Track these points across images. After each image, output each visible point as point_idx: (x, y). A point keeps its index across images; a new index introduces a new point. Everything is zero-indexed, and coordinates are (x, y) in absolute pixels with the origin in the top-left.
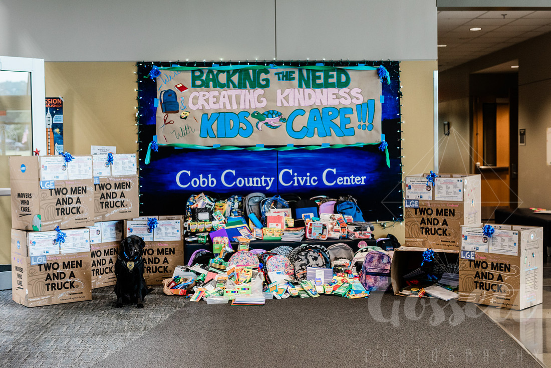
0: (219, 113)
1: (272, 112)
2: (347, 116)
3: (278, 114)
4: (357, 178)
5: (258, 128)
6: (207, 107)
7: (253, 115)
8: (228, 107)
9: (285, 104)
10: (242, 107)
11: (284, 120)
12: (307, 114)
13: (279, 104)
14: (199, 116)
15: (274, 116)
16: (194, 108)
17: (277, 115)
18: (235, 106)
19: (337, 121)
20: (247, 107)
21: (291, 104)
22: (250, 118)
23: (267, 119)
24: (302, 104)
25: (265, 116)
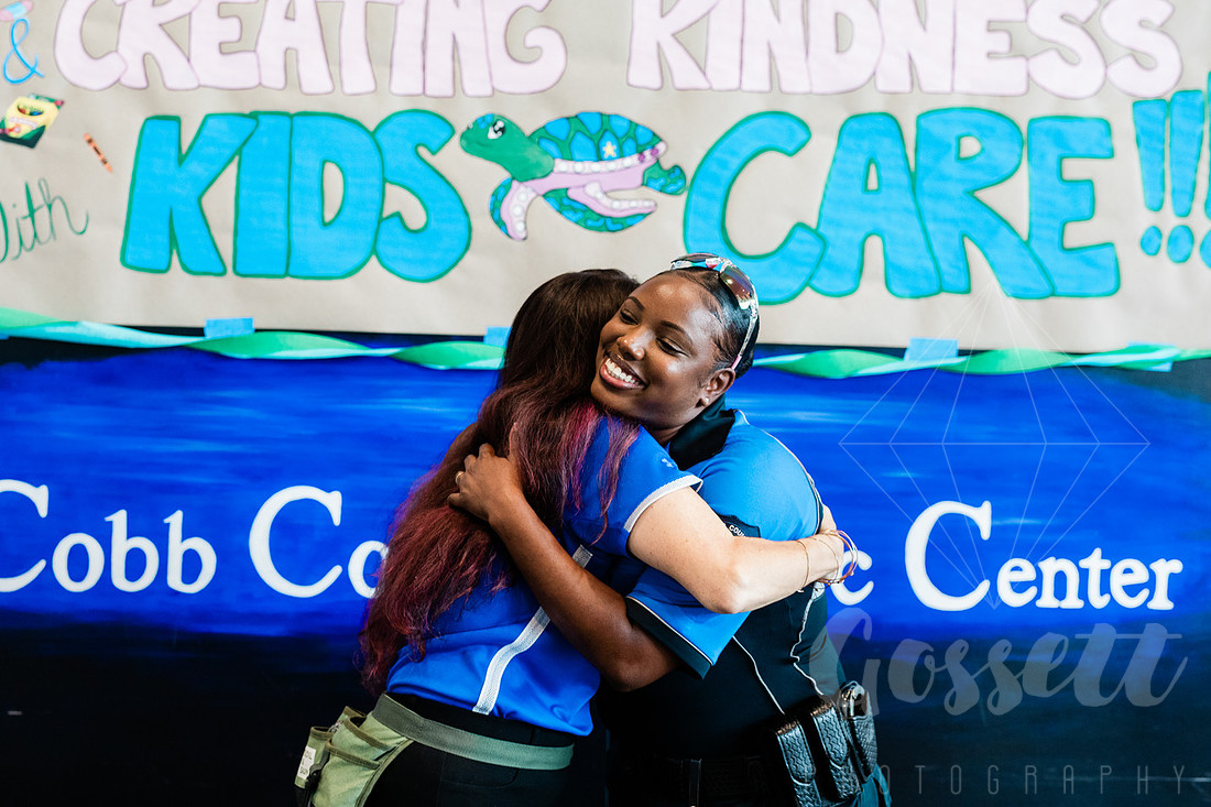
0: (254, 116)
1: (594, 125)
2: (1075, 169)
3: (638, 140)
4: (1128, 571)
5: (500, 223)
6: (176, 73)
7: (475, 141)
8: (315, 78)
9: (684, 73)
10: (405, 84)
11: (669, 178)
12: (823, 147)
13: (644, 73)
14: (123, 133)
15: (609, 149)
16: (92, 76)
17: (630, 145)
18: (358, 77)
19: (1014, 199)
20: (440, 84)
21: (723, 73)
22: (453, 160)
23: (562, 165)
24: (795, 79)
25: (552, 148)
